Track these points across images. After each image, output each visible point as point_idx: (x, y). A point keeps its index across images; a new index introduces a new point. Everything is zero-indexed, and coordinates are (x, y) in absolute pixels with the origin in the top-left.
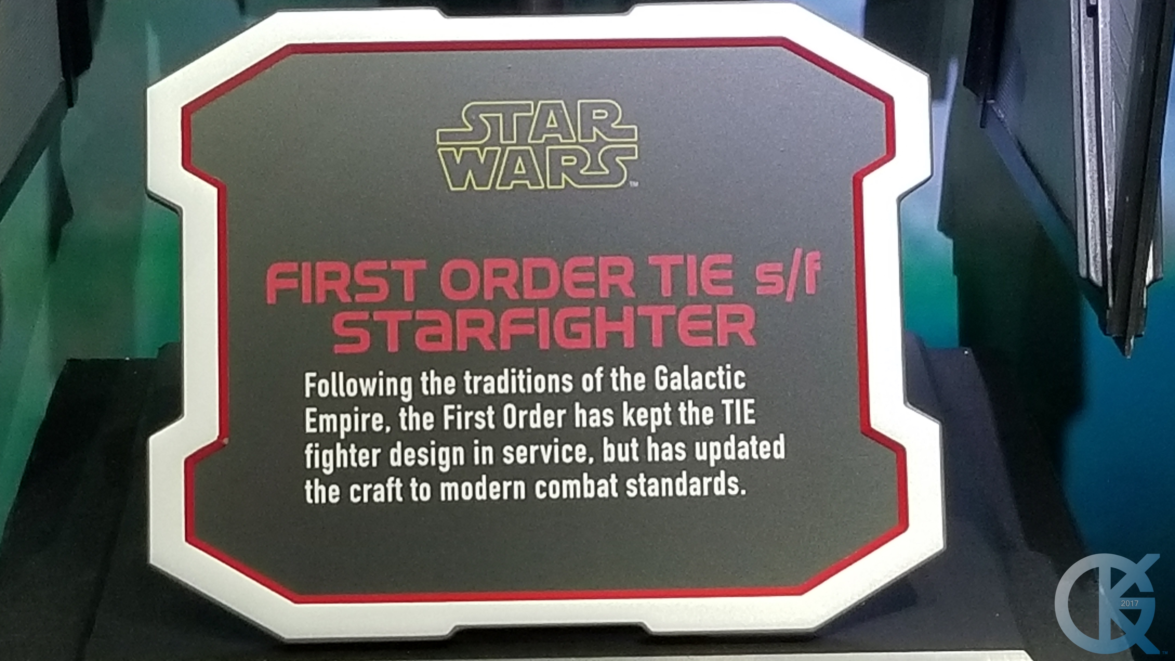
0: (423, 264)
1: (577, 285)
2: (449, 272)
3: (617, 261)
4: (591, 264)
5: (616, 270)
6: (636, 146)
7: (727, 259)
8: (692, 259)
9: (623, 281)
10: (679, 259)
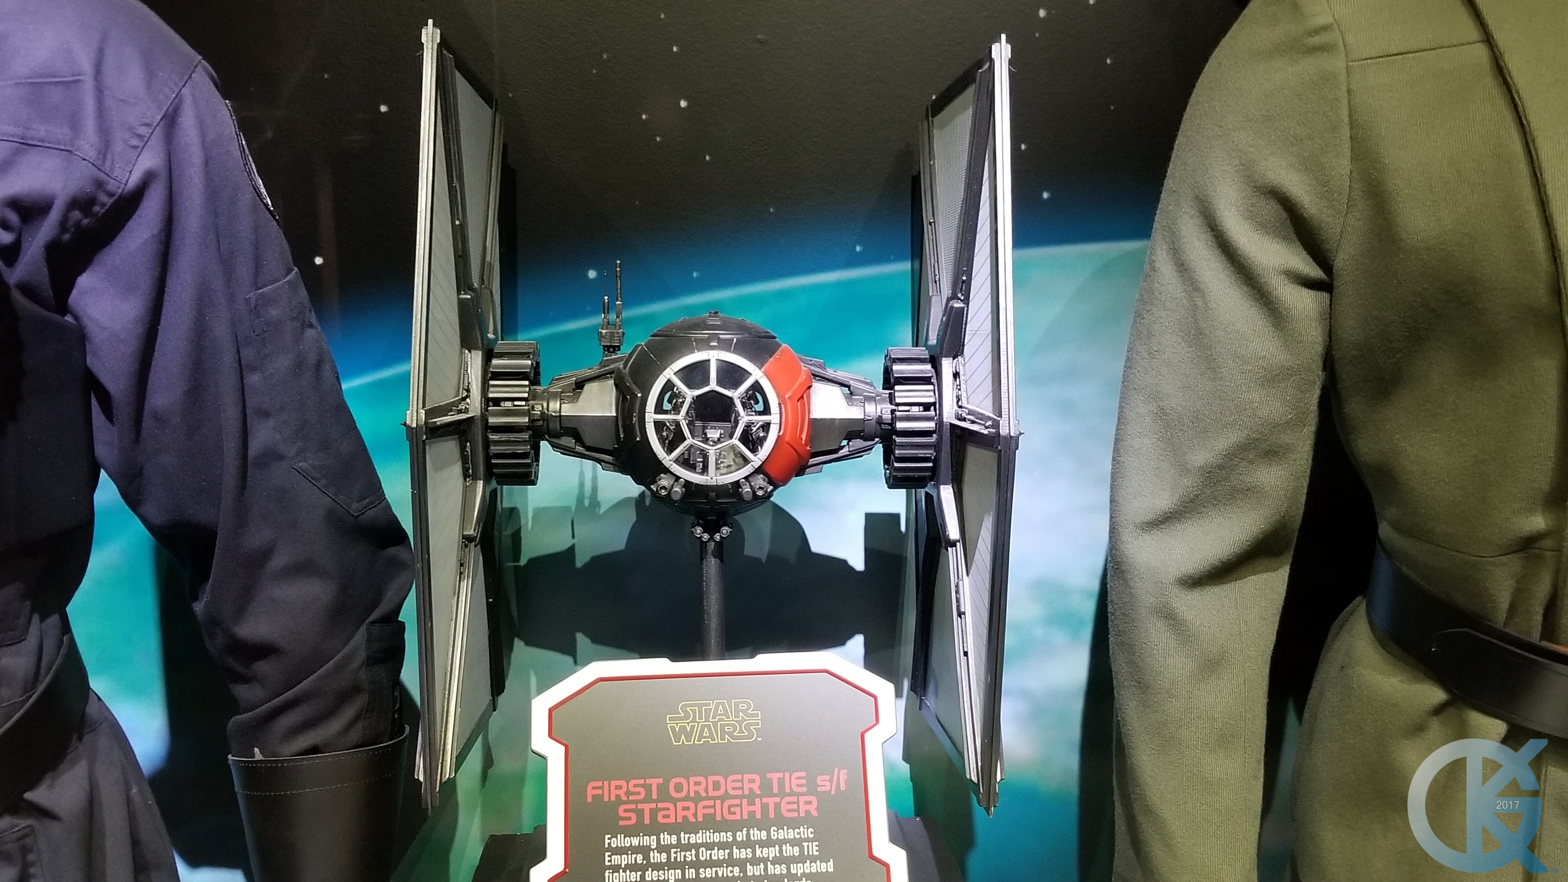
0: (661, 781)
1: (733, 789)
2: (674, 784)
3: (751, 776)
4: (740, 778)
5: (752, 781)
6: (760, 721)
7: (803, 774)
8: (787, 775)
9: (755, 787)
10: (781, 775)
